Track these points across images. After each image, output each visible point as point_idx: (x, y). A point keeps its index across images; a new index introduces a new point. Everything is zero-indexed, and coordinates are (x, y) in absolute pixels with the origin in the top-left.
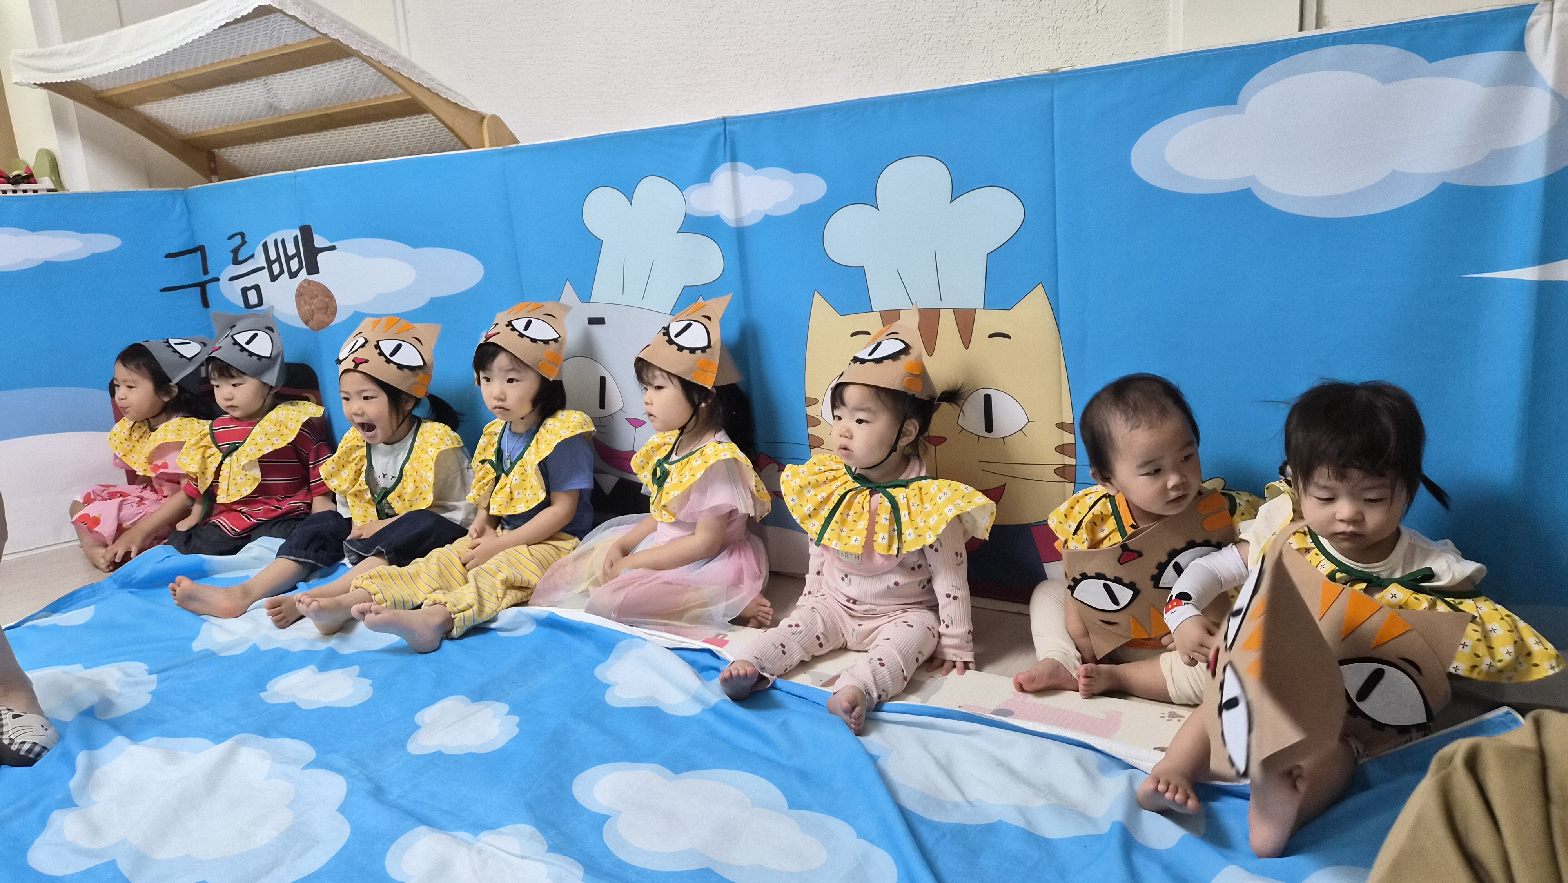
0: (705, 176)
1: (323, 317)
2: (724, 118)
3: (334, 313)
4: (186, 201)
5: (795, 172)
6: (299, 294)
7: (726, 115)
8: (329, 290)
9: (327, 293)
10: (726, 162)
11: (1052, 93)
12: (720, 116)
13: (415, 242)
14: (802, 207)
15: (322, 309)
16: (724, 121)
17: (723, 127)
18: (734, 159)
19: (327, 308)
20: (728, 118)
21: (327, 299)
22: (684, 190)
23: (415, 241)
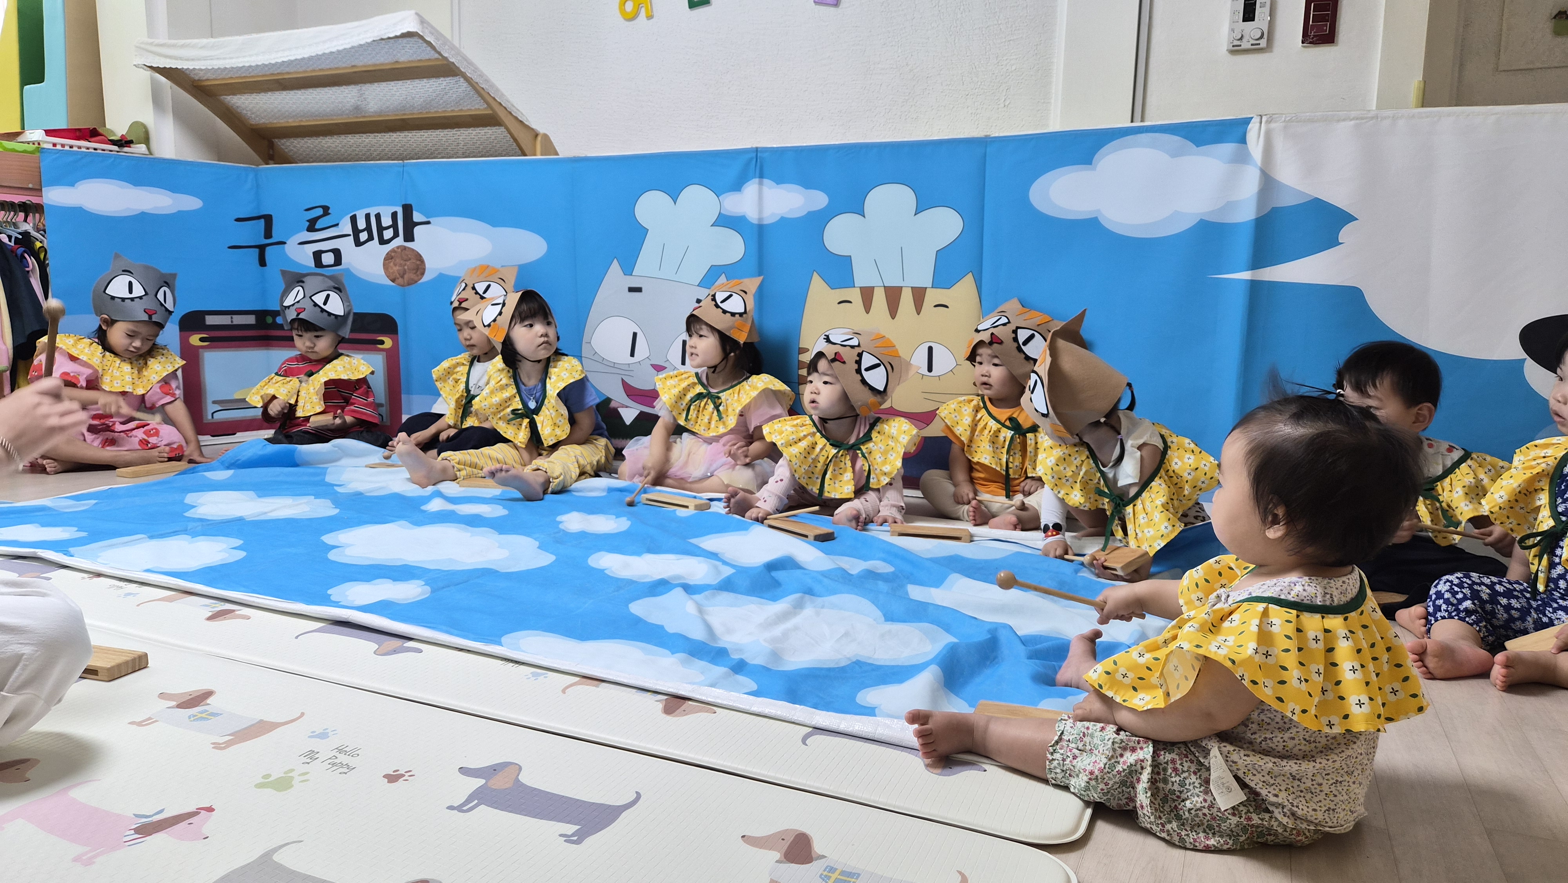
0: (737, 186)
1: (413, 276)
2: (757, 148)
3: (423, 274)
4: (257, 177)
5: (806, 188)
6: (389, 257)
7: (758, 146)
8: (421, 256)
9: (419, 258)
10: (755, 178)
11: (986, 150)
12: (754, 146)
13: (495, 223)
14: (809, 213)
15: (413, 270)
16: (757, 150)
17: (754, 155)
18: (761, 176)
19: (417, 269)
20: (759, 148)
21: (418, 262)
22: (720, 195)
23: (495, 221)
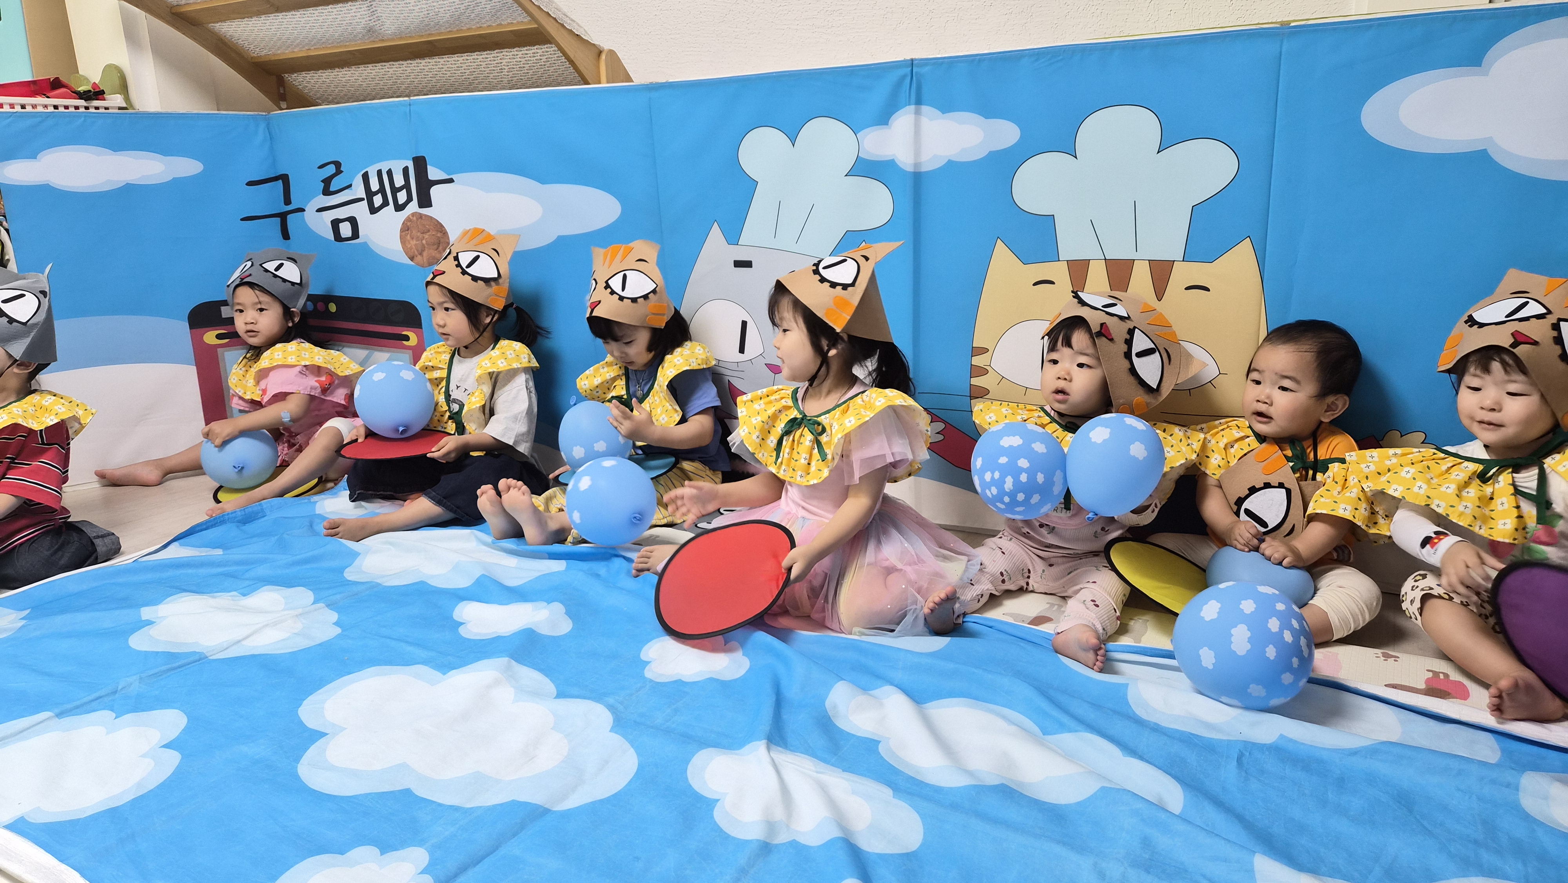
0: (883, 118)
2: (912, 60)
4: (268, 127)
5: (987, 117)
6: (406, 228)
7: (914, 56)
8: (441, 225)
9: (440, 228)
10: (909, 105)
11: (1283, 44)
12: (908, 57)
13: (541, 177)
14: (991, 154)
15: (433, 245)
17: (910, 68)
18: (919, 102)
19: (439, 244)
20: (916, 59)
21: (439, 234)
22: (859, 131)
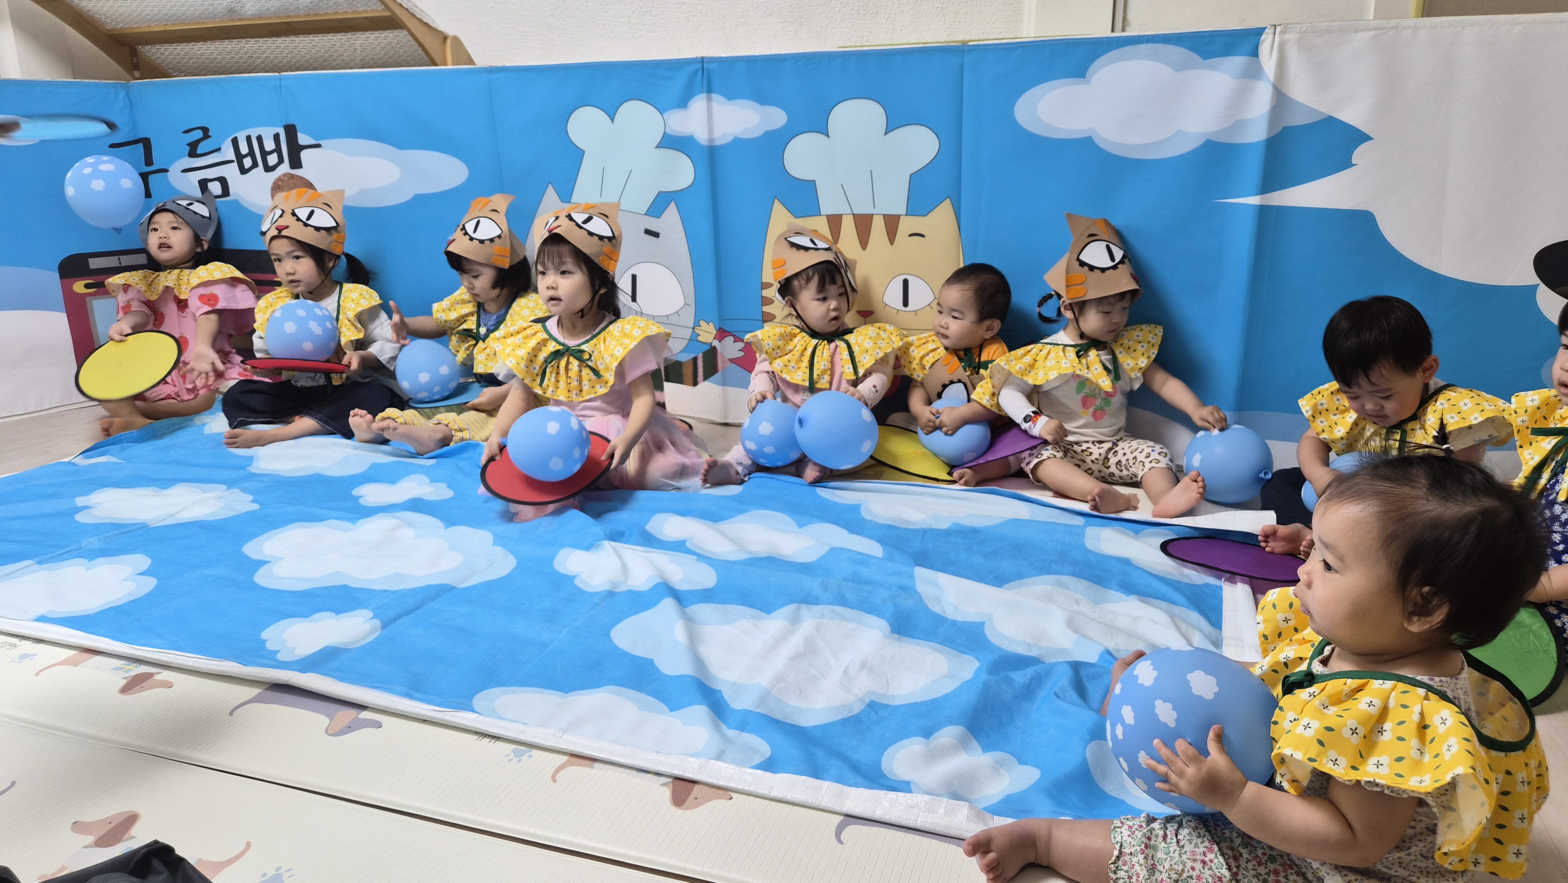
0: (683, 103)
2: (702, 58)
4: (128, 94)
5: (761, 104)
7: (705, 55)
10: (703, 92)
11: (963, 59)
12: (699, 56)
14: (766, 132)
16: (702, 60)
17: (700, 65)
18: (709, 91)
20: (705, 57)
22: (664, 112)
23: (401, 143)
